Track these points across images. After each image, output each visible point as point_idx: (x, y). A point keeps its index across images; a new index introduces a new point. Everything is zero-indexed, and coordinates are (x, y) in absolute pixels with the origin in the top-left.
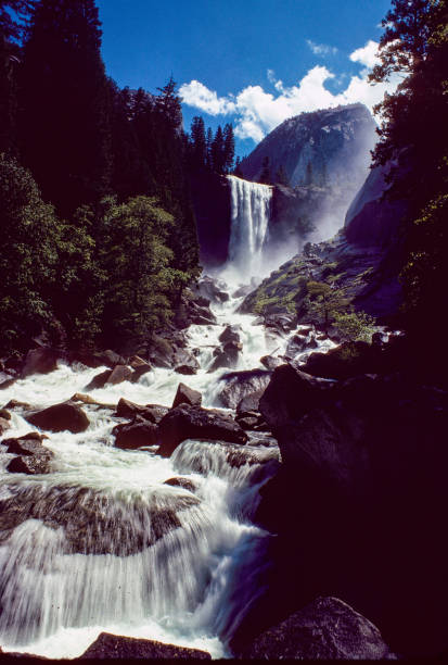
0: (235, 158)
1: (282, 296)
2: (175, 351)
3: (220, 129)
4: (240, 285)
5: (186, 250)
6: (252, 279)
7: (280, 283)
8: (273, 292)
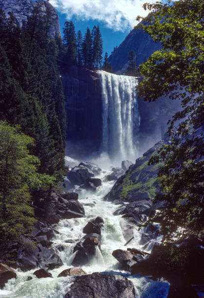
0: (103, 55)
1: (144, 181)
2: (40, 251)
3: (88, 31)
4: (113, 169)
5: (53, 155)
6: (123, 163)
7: (143, 170)
8: (137, 178)
